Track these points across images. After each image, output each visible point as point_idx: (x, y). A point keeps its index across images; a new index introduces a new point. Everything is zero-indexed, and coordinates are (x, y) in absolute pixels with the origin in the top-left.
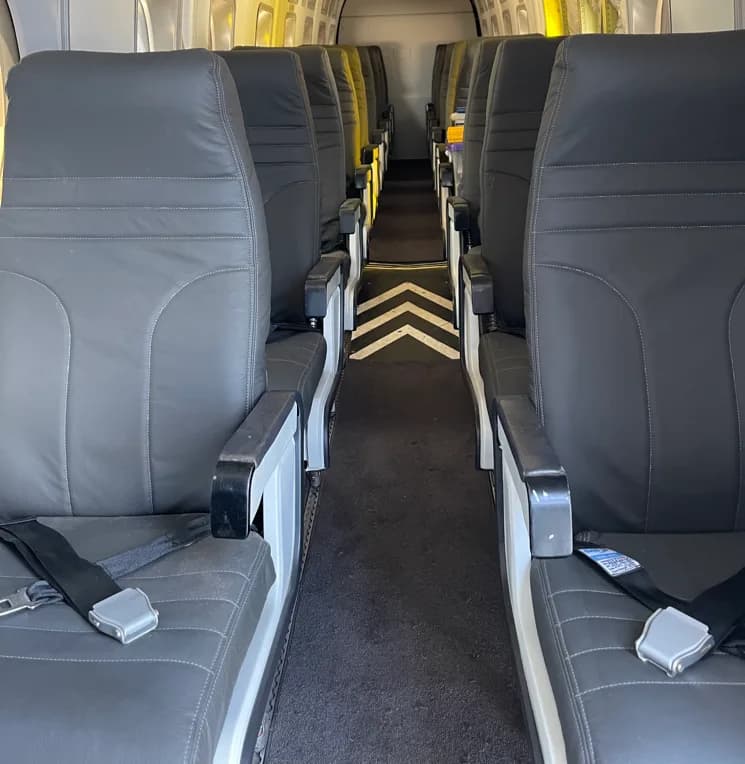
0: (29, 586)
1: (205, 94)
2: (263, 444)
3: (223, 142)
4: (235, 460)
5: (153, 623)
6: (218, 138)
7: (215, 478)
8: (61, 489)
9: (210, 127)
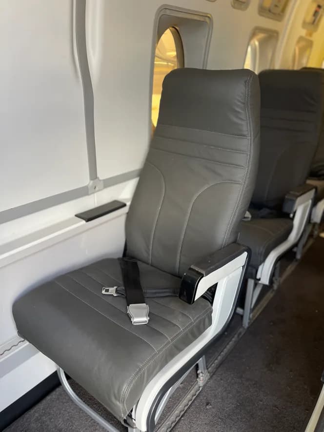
0: (119, 287)
1: (240, 92)
2: (213, 267)
3: (245, 119)
4: (197, 270)
5: (146, 321)
6: (243, 117)
7: (185, 274)
8: (149, 254)
9: (240, 111)
